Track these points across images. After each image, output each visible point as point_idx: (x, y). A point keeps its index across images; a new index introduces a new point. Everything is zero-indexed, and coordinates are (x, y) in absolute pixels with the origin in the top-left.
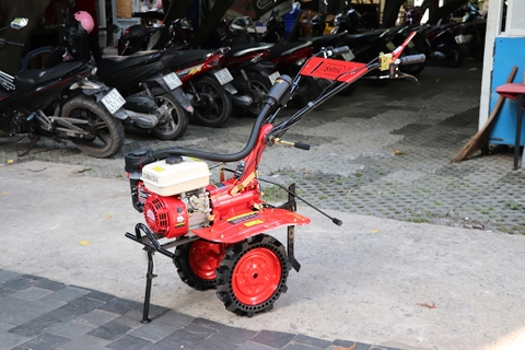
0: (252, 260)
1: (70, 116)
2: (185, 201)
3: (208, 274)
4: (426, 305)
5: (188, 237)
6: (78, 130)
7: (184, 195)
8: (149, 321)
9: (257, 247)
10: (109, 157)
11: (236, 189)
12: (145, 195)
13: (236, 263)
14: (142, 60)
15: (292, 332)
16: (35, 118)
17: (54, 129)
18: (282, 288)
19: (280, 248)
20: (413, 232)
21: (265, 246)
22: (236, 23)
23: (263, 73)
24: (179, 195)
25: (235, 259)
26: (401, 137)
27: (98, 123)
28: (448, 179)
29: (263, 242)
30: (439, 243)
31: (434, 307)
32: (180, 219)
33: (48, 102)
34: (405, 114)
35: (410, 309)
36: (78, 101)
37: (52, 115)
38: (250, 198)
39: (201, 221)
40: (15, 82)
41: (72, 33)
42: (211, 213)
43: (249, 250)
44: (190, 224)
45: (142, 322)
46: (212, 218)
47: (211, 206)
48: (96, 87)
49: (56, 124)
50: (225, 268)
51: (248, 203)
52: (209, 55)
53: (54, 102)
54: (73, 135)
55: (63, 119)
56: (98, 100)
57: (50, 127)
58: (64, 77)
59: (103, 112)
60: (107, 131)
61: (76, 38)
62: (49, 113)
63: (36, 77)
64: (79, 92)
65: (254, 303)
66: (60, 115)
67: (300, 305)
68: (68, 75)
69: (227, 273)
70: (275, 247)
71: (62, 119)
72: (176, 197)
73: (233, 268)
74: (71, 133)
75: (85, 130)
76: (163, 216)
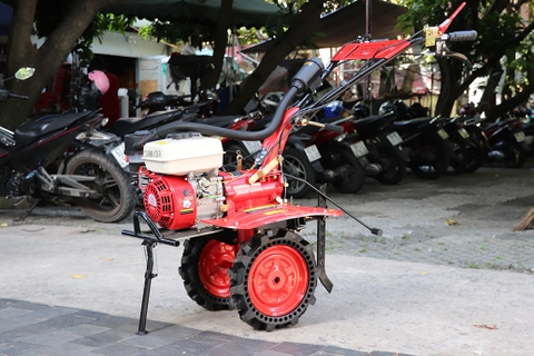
0: (273, 259)
1: (75, 173)
2: (194, 184)
3: (221, 291)
4: (486, 327)
5: (195, 229)
6: (84, 189)
7: (191, 175)
8: (146, 333)
9: (279, 242)
10: (117, 222)
11: (255, 177)
12: (146, 181)
13: (253, 260)
14: (160, 119)
15: (321, 343)
16: (35, 177)
17: (56, 189)
18: (309, 298)
19: (307, 248)
20: (470, 275)
21: (289, 243)
22: (269, 99)
23: (298, 146)
24: (186, 176)
25: (253, 256)
26: (457, 212)
27: (106, 181)
28: (511, 242)
29: (285, 238)
30: (500, 283)
31: (495, 328)
32: (187, 203)
33: (50, 159)
34: (460, 197)
35: (465, 330)
36: (85, 155)
37: (56, 173)
38: (272, 191)
39: (213, 212)
40: (15, 137)
41: (83, 93)
42: (225, 202)
43: (269, 245)
44: (198, 214)
45: (138, 334)
46: (225, 208)
47: (225, 194)
48: (106, 137)
49: (59, 183)
50: (240, 265)
51: (270, 197)
52: (236, 120)
53: (57, 159)
54: (78, 195)
55: (67, 178)
56: (107, 152)
57: (51, 186)
58: (70, 127)
59: (113, 167)
60: (116, 190)
61: (87, 98)
62: (52, 170)
63: (38, 130)
64: (86, 144)
65: (275, 314)
66: (64, 173)
67: (331, 324)
68: (74, 124)
69: (242, 272)
70: (301, 246)
71: (66, 176)
72: (182, 178)
73: (250, 265)
74: (76, 193)
75: (91, 188)
76: (167, 199)
